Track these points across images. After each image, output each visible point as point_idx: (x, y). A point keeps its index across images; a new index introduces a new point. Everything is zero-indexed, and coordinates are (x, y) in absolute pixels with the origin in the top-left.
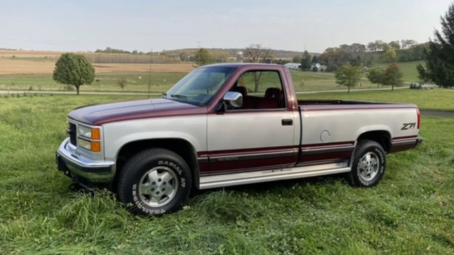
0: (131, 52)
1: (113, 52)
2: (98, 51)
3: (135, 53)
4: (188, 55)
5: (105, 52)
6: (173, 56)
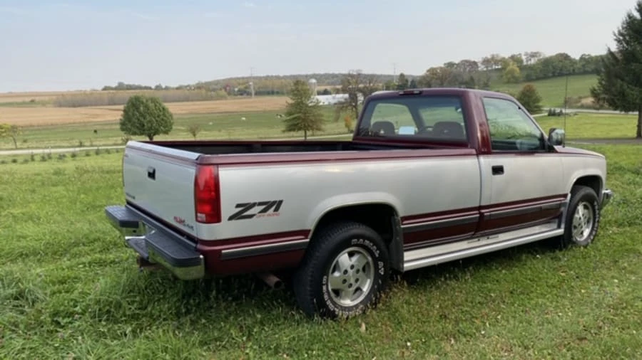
0: (153, 87)
1: (128, 89)
2: (106, 89)
3: (158, 88)
4: (234, 87)
5: (116, 89)
6: (214, 90)
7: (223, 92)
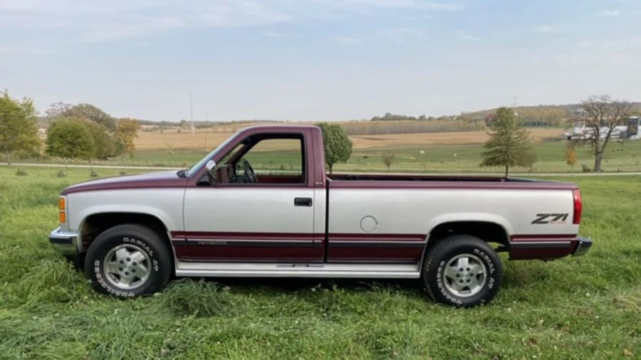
0: (417, 117)
1: (394, 120)
2: (375, 119)
3: (422, 118)
5: (383, 119)
6: (475, 121)
7: (483, 123)
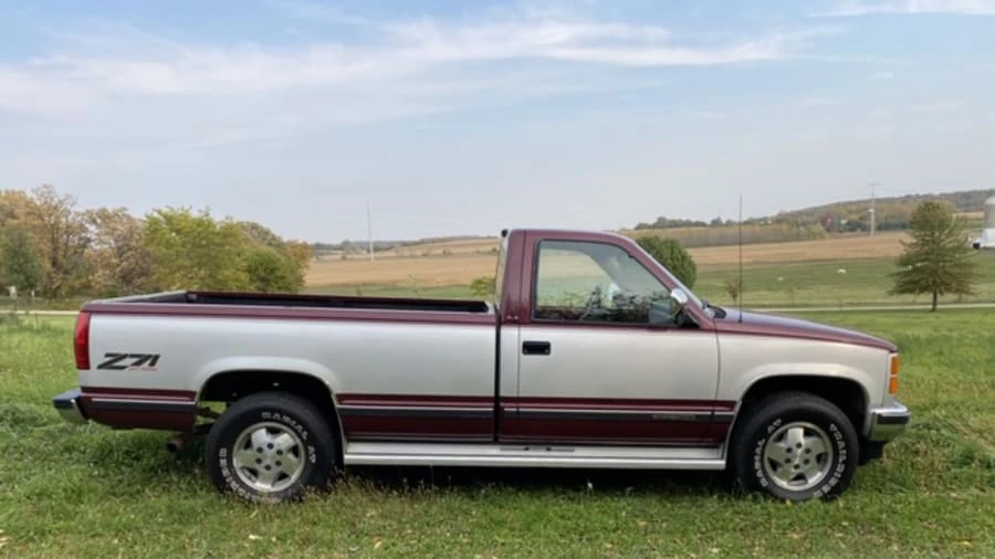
0: (708, 222)
1: (670, 227)
2: (640, 227)
3: (716, 223)
4: (840, 218)
5: (654, 226)
7: (819, 228)
